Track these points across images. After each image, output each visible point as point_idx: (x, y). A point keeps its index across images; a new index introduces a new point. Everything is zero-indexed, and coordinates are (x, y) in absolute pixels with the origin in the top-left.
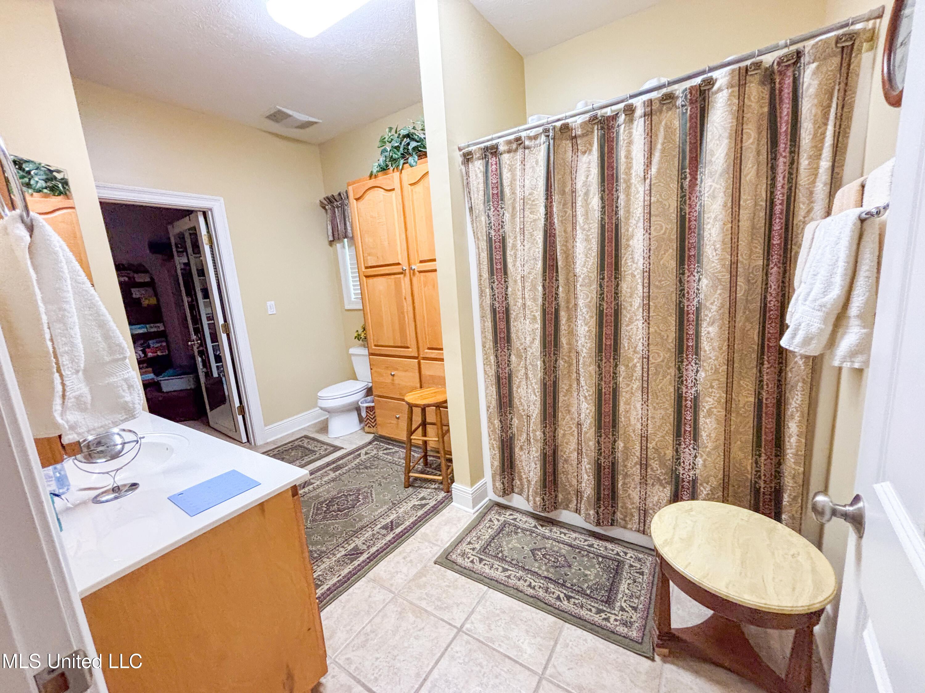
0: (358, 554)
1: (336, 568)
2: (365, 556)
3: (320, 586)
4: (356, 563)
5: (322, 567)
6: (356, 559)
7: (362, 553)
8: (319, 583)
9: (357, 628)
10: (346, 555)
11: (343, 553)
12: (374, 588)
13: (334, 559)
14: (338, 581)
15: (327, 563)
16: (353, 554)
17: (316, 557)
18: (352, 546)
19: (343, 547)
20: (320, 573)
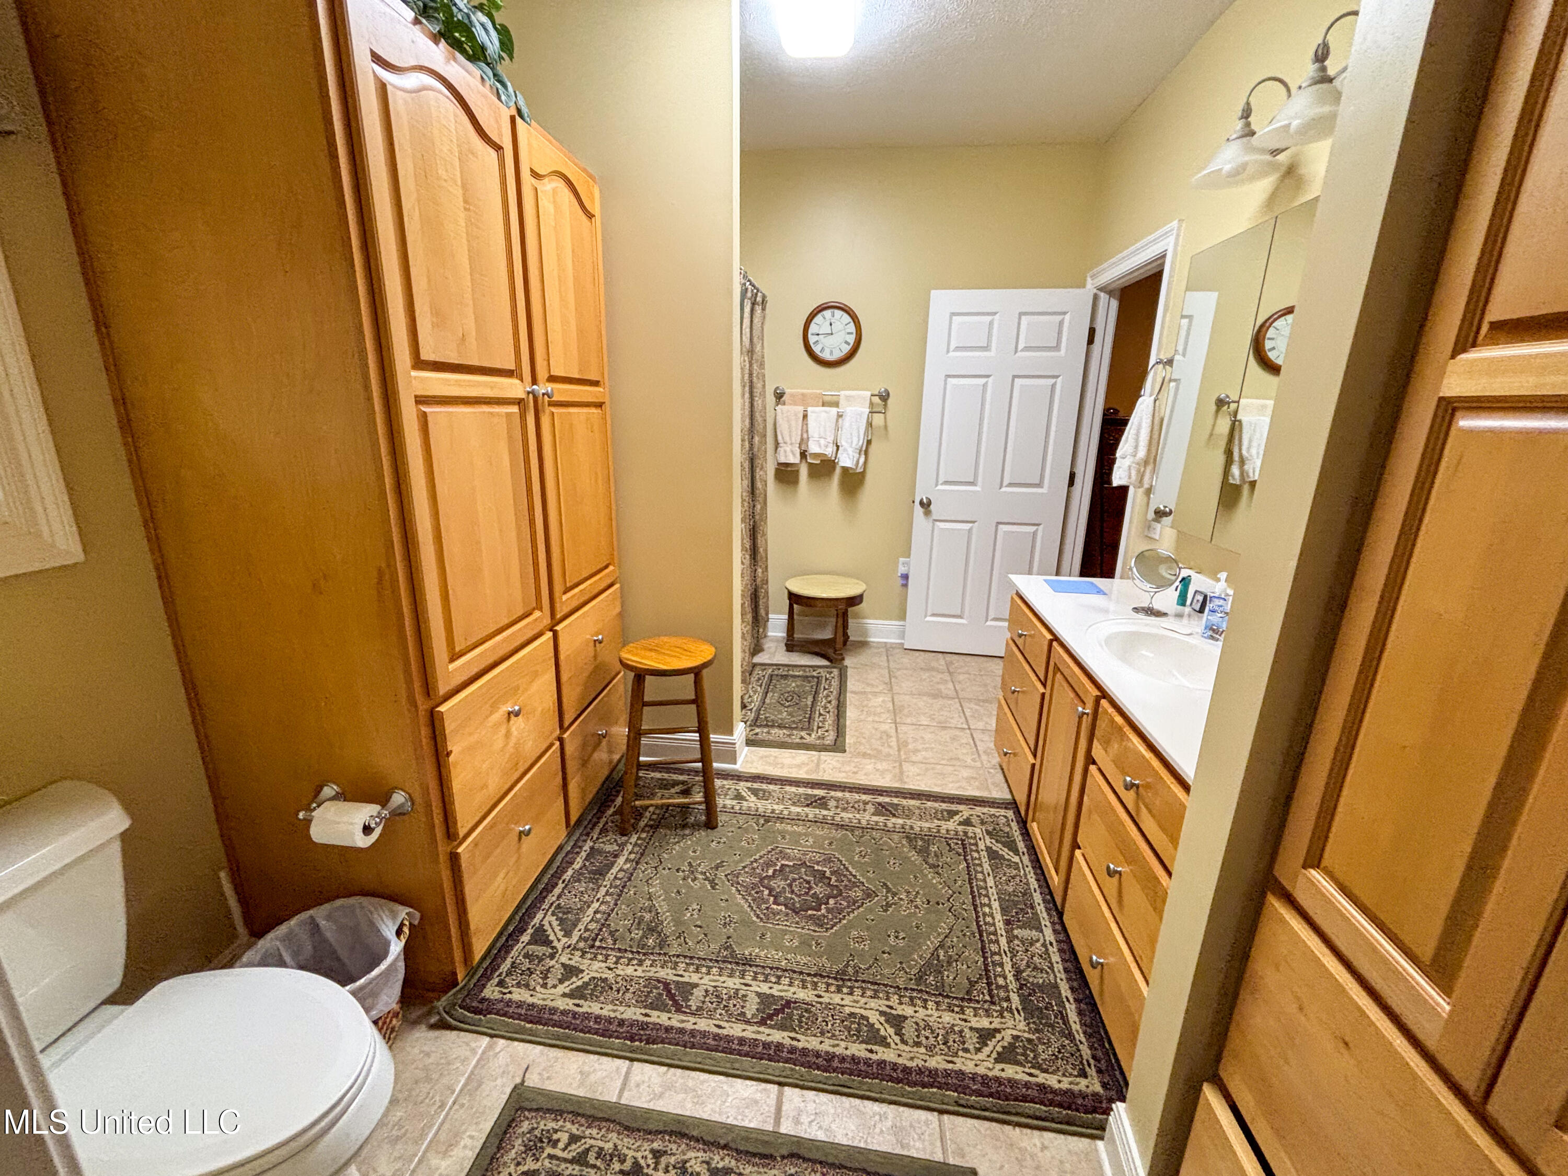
0: (883, 807)
1: (917, 812)
2: (881, 799)
3: (946, 810)
4: (895, 801)
5: (927, 825)
6: (892, 805)
7: (880, 804)
8: (945, 813)
9: (951, 768)
10: (894, 815)
11: (893, 820)
12: (908, 776)
13: (908, 822)
14: (929, 801)
15: (920, 825)
16: (887, 810)
17: (922, 839)
18: (875, 818)
19: (886, 825)
20: (936, 821)
